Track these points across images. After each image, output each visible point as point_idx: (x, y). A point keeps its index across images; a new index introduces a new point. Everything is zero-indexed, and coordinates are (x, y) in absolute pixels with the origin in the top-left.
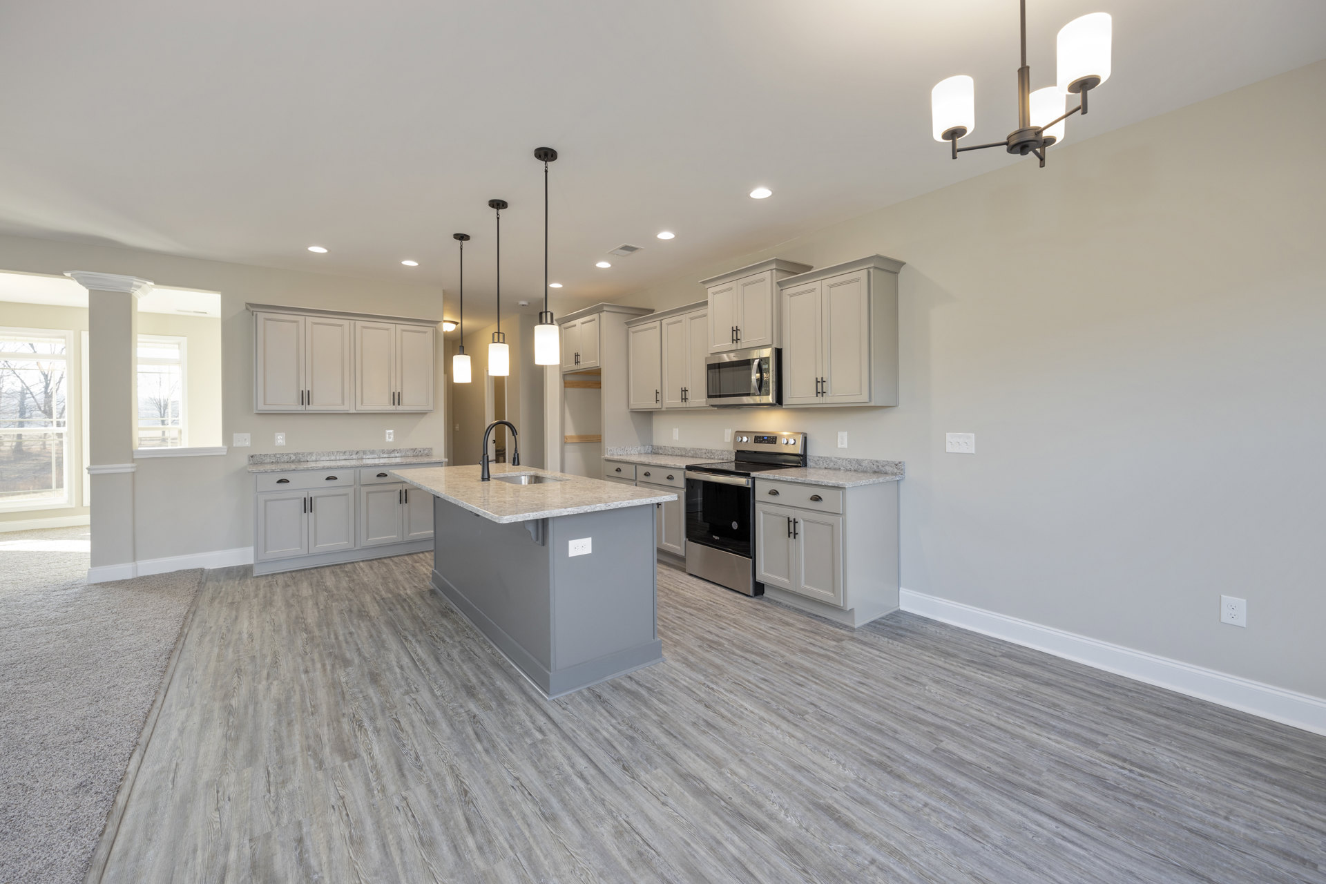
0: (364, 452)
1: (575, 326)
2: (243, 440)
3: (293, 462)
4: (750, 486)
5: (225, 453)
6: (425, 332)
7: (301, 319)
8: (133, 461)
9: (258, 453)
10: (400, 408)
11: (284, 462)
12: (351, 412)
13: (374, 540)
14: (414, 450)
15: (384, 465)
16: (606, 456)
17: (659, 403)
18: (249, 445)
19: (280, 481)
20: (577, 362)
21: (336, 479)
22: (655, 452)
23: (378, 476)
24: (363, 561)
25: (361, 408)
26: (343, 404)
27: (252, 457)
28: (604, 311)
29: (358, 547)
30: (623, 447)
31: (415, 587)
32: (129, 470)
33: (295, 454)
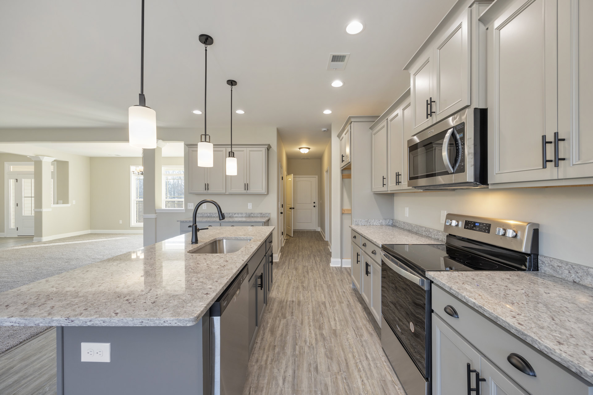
3: (209, 217)
8: (156, 213)
32: (154, 217)
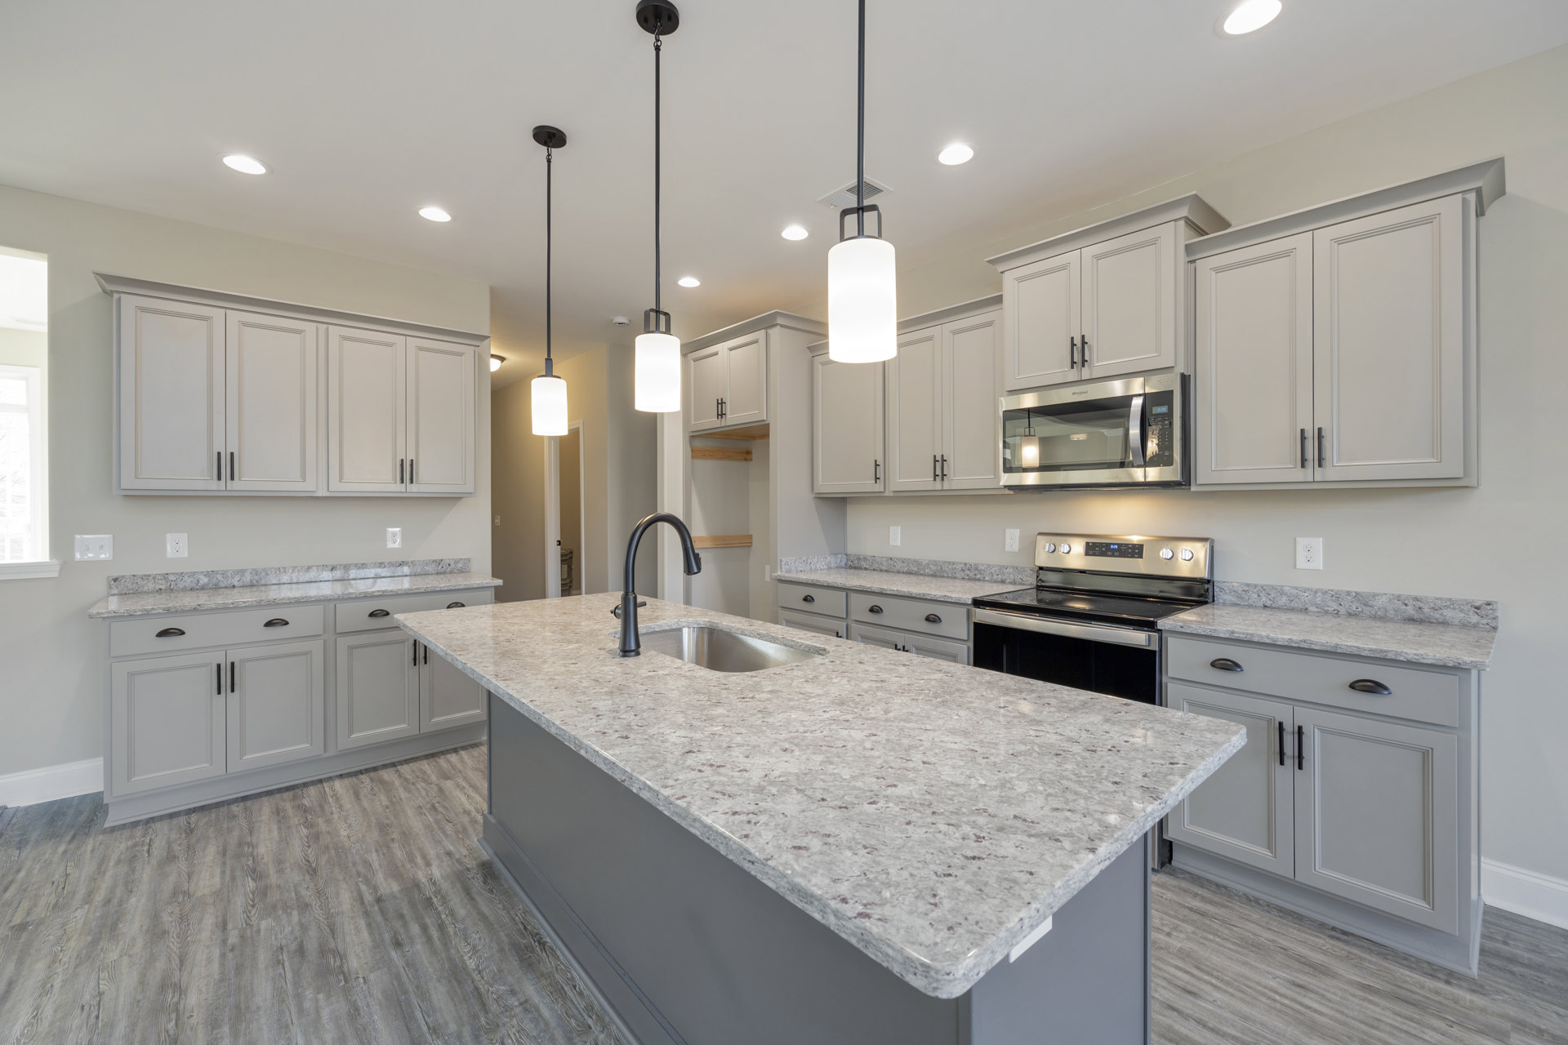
0: (347, 567)
1: (716, 354)
2: (95, 548)
4: (1155, 647)
5: (56, 575)
6: (461, 354)
7: (217, 314)
9: (128, 573)
10: (414, 489)
11: (184, 590)
12: (320, 494)
13: (362, 736)
14: (439, 562)
15: (384, 595)
16: (779, 573)
17: (881, 483)
18: (111, 558)
19: (164, 634)
20: (721, 415)
21: (287, 623)
22: (854, 565)
23: (372, 615)
24: (341, 776)
25: (338, 488)
26: (304, 478)
27: (115, 580)
28: (777, 324)
29: (331, 752)
30: (804, 558)
31: (449, 854)
33: (207, 574)
